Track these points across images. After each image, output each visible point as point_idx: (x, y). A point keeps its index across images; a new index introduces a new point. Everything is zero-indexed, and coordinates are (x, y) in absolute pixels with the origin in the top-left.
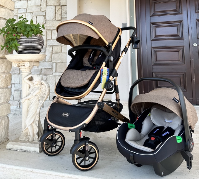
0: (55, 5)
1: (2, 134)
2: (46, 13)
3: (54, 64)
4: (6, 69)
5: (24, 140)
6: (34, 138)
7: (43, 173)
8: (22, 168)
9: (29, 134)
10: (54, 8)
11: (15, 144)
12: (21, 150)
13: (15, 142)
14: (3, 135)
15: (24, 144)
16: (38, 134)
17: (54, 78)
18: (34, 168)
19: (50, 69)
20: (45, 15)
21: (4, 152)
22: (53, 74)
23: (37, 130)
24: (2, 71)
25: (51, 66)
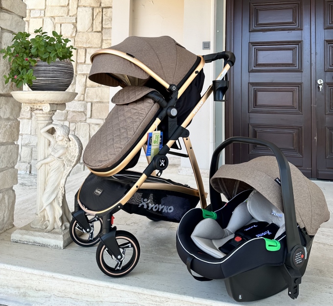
0: (92, 5)
1: (4, 217)
2: (76, 18)
3: (89, 104)
4: (11, 114)
5: (38, 227)
6: (55, 224)
7: (69, 279)
8: (36, 272)
9: (46, 219)
10: (91, 11)
11: (25, 234)
12: (34, 244)
13: (25, 231)
14: (6, 219)
15: (40, 233)
16: (62, 218)
17: (88, 127)
18: (55, 271)
19: (81, 112)
20: (75, 22)
21: (7, 245)
22: (86, 120)
23: (59, 213)
24: (5, 117)
25: (83, 107)
